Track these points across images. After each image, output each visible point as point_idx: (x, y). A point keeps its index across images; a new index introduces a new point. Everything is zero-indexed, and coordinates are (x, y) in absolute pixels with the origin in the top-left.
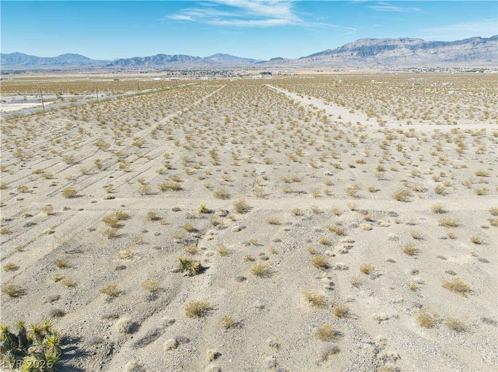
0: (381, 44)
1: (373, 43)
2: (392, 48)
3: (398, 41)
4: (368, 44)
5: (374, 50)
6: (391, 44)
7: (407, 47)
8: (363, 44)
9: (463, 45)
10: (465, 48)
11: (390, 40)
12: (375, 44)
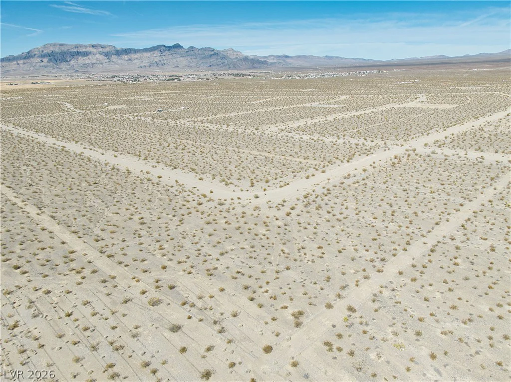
0: (72, 50)
1: (63, 49)
2: (86, 54)
3: (90, 47)
4: (57, 50)
5: (67, 56)
6: (84, 50)
7: (101, 53)
8: (52, 49)
9: (152, 53)
10: (155, 55)
11: (81, 46)
12: (66, 50)
